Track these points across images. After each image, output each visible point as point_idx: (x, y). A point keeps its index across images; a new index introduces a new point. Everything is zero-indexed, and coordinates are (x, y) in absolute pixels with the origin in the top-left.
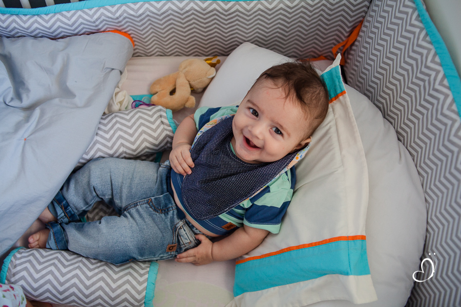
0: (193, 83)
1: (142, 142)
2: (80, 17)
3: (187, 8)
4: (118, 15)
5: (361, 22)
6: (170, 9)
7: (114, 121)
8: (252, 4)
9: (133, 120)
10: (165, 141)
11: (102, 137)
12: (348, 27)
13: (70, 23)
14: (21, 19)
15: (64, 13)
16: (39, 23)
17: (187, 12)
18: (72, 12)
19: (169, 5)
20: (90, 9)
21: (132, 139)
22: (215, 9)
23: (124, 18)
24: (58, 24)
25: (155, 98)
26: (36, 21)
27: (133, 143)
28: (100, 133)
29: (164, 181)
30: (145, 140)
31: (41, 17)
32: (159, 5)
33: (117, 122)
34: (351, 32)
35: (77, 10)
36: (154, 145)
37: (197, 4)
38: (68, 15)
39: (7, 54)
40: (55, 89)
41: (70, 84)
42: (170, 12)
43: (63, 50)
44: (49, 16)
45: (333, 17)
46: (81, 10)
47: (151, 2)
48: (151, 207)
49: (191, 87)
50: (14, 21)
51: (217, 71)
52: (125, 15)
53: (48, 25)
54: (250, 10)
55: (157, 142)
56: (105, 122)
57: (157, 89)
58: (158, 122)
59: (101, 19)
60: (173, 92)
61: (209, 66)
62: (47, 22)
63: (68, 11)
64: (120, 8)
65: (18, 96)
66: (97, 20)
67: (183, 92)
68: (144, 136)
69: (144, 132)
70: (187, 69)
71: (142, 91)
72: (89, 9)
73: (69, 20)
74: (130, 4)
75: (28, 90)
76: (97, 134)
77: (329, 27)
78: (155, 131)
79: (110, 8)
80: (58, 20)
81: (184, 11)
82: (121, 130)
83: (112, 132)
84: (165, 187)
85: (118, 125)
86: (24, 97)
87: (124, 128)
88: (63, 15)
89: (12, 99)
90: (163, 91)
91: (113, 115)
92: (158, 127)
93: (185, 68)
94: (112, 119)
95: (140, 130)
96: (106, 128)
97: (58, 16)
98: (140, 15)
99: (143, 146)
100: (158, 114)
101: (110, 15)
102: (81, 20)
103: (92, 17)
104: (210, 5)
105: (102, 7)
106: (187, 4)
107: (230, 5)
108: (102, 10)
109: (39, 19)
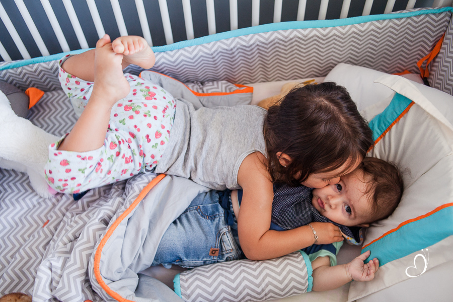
3: (291, 36)
4: (232, 46)
5: (443, 36)
6: (276, 38)
8: (347, 28)
12: (431, 42)
13: (192, 56)
15: (187, 48)
16: (165, 58)
17: (291, 39)
18: (193, 47)
19: (276, 35)
20: (209, 43)
23: (237, 49)
24: (182, 58)
26: (163, 57)
31: (167, 53)
32: (267, 36)
34: (434, 46)
35: (197, 45)
37: (299, 32)
38: (190, 50)
42: (276, 40)
44: (174, 52)
45: (417, 34)
46: (201, 45)
47: (260, 34)
52: (238, 46)
53: (173, 60)
54: (345, 34)
59: (218, 51)
62: (172, 57)
63: (190, 46)
64: (234, 40)
66: (214, 52)
72: (207, 43)
73: (191, 54)
74: (241, 37)
77: (414, 43)
79: (225, 41)
80: (182, 54)
81: (289, 38)
88: (185, 50)
97: (181, 51)
98: (251, 46)
101: (225, 47)
102: (201, 54)
103: (210, 50)
104: (311, 32)
105: (219, 41)
106: (291, 33)
107: (328, 30)
108: (219, 44)
109: (165, 55)
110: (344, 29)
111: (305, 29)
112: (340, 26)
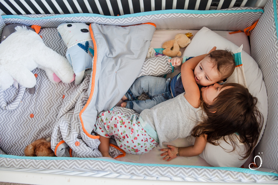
0: (180, 46)
1: (159, 72)
2: (135, 20)
3: (180, 17)
4: (150, 19)
6: (172, 17)
7: (149, 63)
8: (208, 15)
9: (156, 63)
10: (169, 71)
11: (144, 70)
14: (111, 20)
15: (128, 18)
16: (118, 22)
18: (132, 18)
19: (172, 15)
21: (156, 71)
22: (192, 17)
24: (126, 22)
25: (164, 51)
26: (117, 21)
27: (156, 72)
28: (143, 68)
29: (168, 87)
30: (161, 71)
32: (168, 16)
33: (150, 63)
35: (134, 17)
36: (164, 73)
37: (184, 15)
38: (130, 19)
39: (106, 34)
40: (125, 50)
41: (132, 49)
43: (129, 34)
44: (122, 19)
45: (244, 18)
46: (136, 17)
47: (165, 14)
48: (163, 97)
49: (180, 47)
50: (108, 21)
51: (191, 40)
52: (154, 19)
53: (122, 23)
54: (207, 18)
55: (165, 72)
56: (145, 63)
57: (166, 47)
58: (166, 64)
59: (144, 20)
60: (172, 48)
61: (188, 38)
62: (122, 21)
63: (130, 17)
64: (152, 16)
65: (111, 52)
66: (142, 21)
67: (176, 50)
68: (160, 69)
69: (160, 68)
70: (178, 40)
71: (159, 46)
72: (138, 16)
73: (131, 21)
74: (155, 15)
75: (115, 51)
76: (142, 68)
78: (165, 67)
79: (147, 16)
82: (151, 67)
83: (148, 68)
84: (168, 89)
85: (150, 65)
86: (114, 53)
87: (153, 66)
88: (128, 19)
89: (109, 54)
90: (168, 49)
91: (148, 60)
92: (166, 66)
93: (177, 39)
94: (148, 62)
95: (159, 67)
96: (146, 66)
97: (126, 19)
98: (160, 19)
99: (160, 73)
100: (166, 60)
101: (147, 19)
102: (135, 21)
103: (140, 20)
104: (190, 15)
105: (144, 16)
106: (180, 15)
107: (198, 16)
108: (144, 17)
109: (118, 20)
110: (206, 16)
111: (187, 14)
112: (205, 14)
